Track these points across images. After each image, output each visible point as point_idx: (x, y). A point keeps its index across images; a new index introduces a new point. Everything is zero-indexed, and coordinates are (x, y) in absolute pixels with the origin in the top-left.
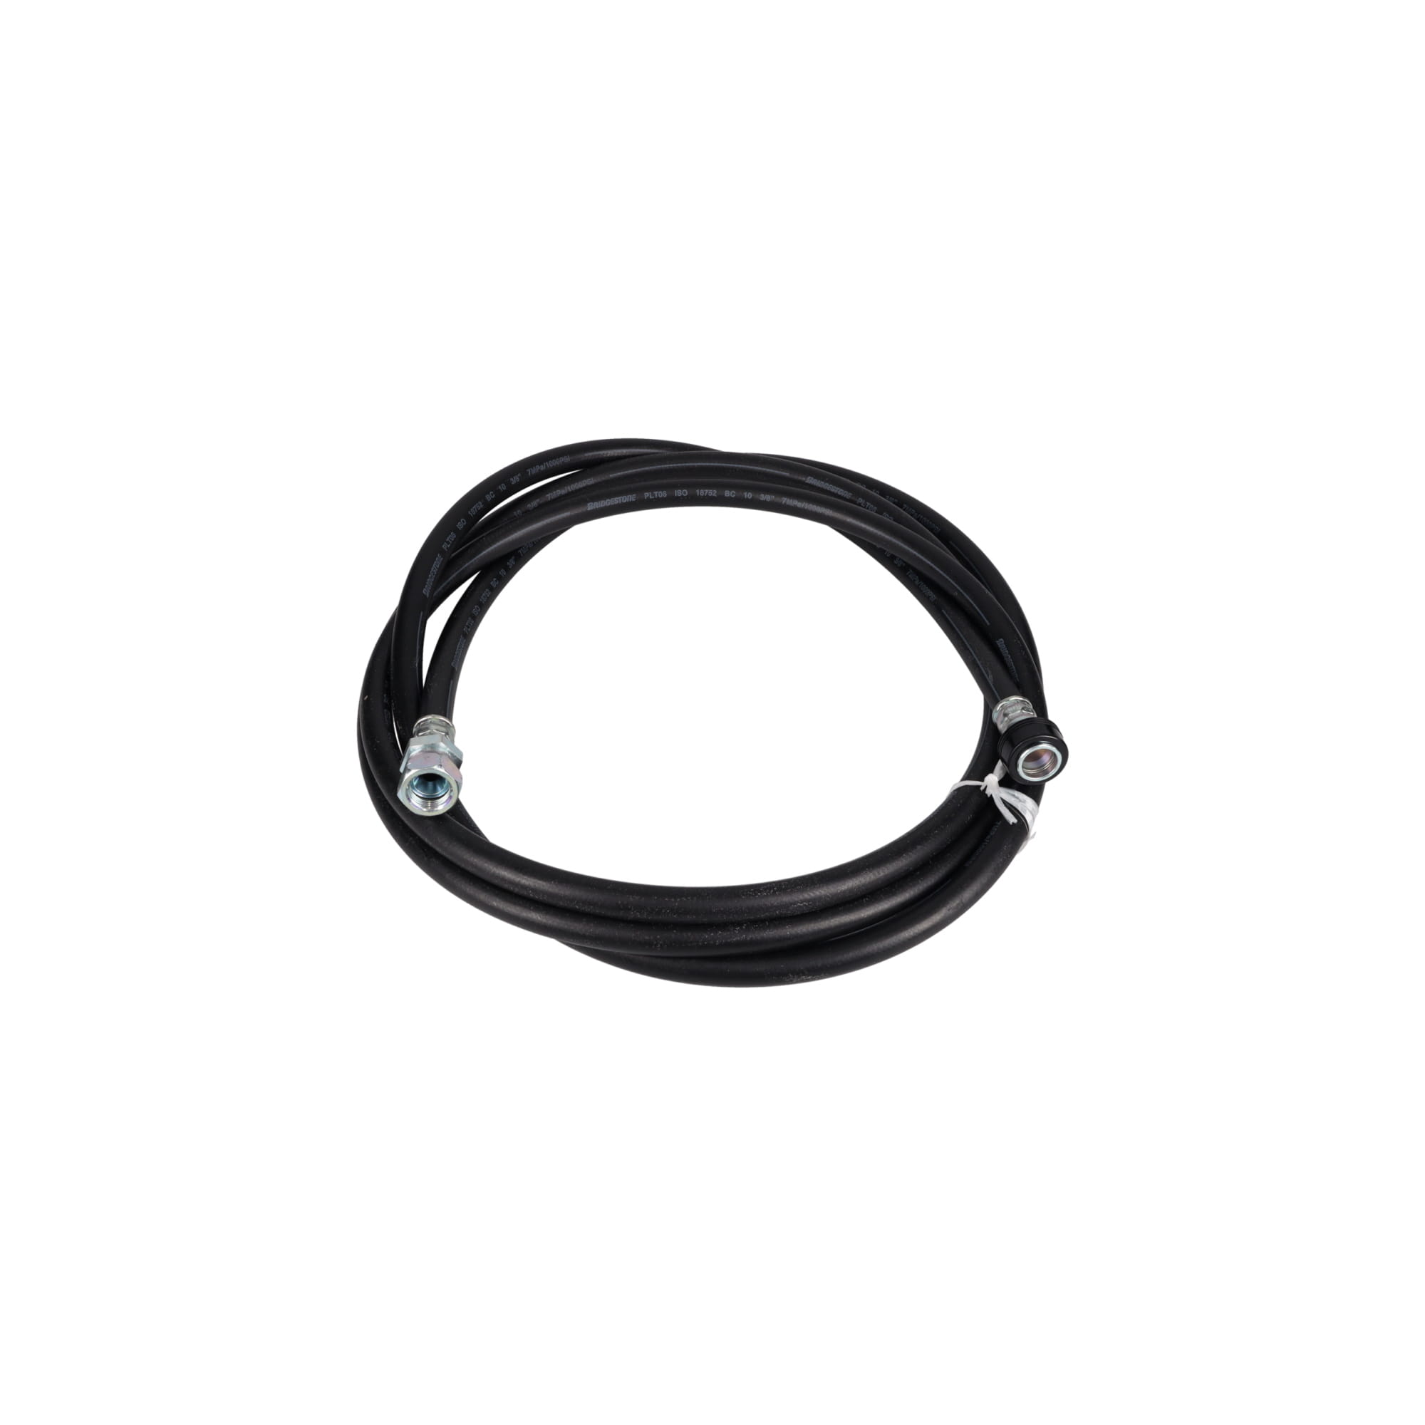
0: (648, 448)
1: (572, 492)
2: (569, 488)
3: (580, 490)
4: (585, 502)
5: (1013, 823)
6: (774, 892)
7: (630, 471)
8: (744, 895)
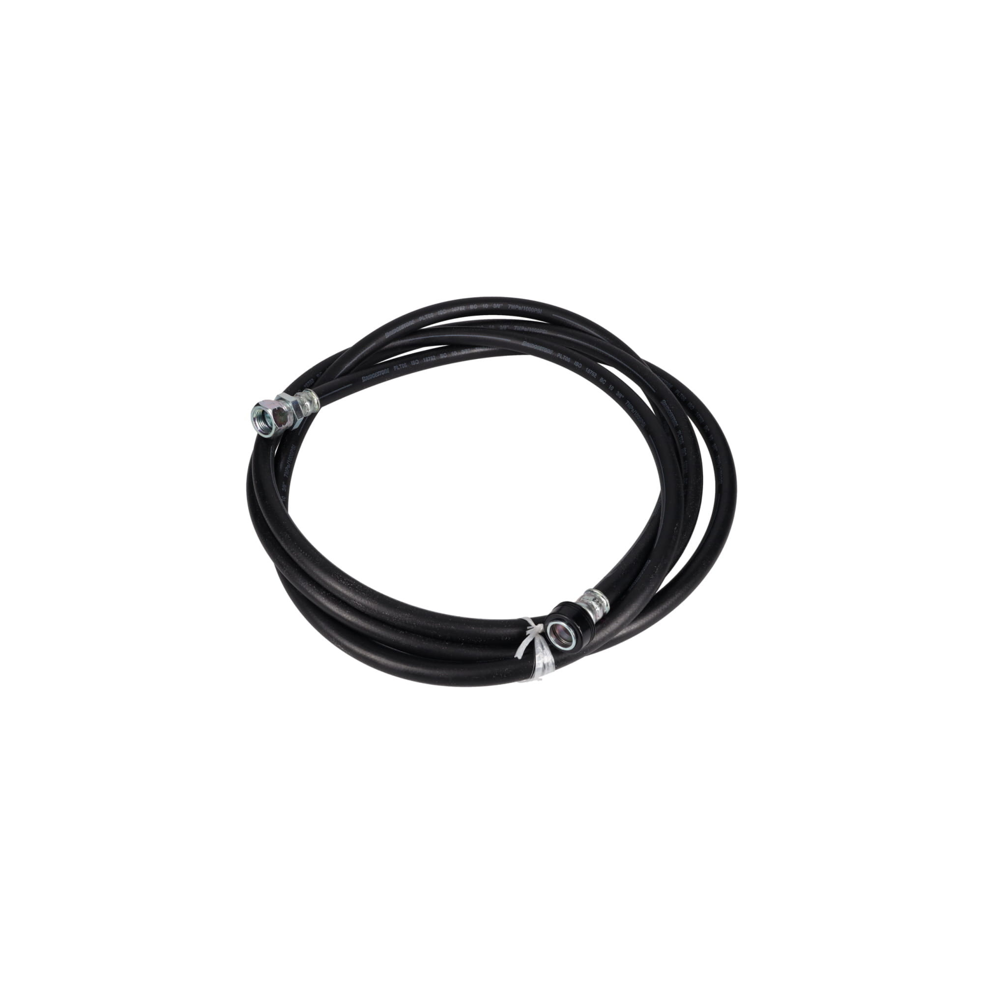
0: (595, 332)
1: (531, 332)
2: (530, 329)
3: (536, 334)
4: (523, 339)
5: (517, 658)
6: (349, 586)
7: (571, 339)
8: (334, 575)
